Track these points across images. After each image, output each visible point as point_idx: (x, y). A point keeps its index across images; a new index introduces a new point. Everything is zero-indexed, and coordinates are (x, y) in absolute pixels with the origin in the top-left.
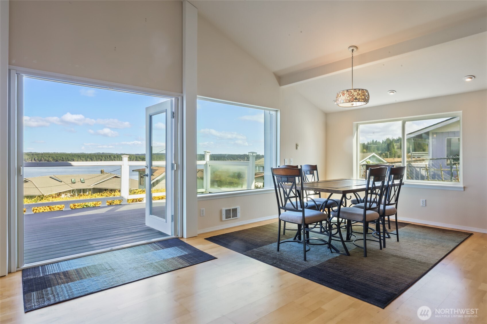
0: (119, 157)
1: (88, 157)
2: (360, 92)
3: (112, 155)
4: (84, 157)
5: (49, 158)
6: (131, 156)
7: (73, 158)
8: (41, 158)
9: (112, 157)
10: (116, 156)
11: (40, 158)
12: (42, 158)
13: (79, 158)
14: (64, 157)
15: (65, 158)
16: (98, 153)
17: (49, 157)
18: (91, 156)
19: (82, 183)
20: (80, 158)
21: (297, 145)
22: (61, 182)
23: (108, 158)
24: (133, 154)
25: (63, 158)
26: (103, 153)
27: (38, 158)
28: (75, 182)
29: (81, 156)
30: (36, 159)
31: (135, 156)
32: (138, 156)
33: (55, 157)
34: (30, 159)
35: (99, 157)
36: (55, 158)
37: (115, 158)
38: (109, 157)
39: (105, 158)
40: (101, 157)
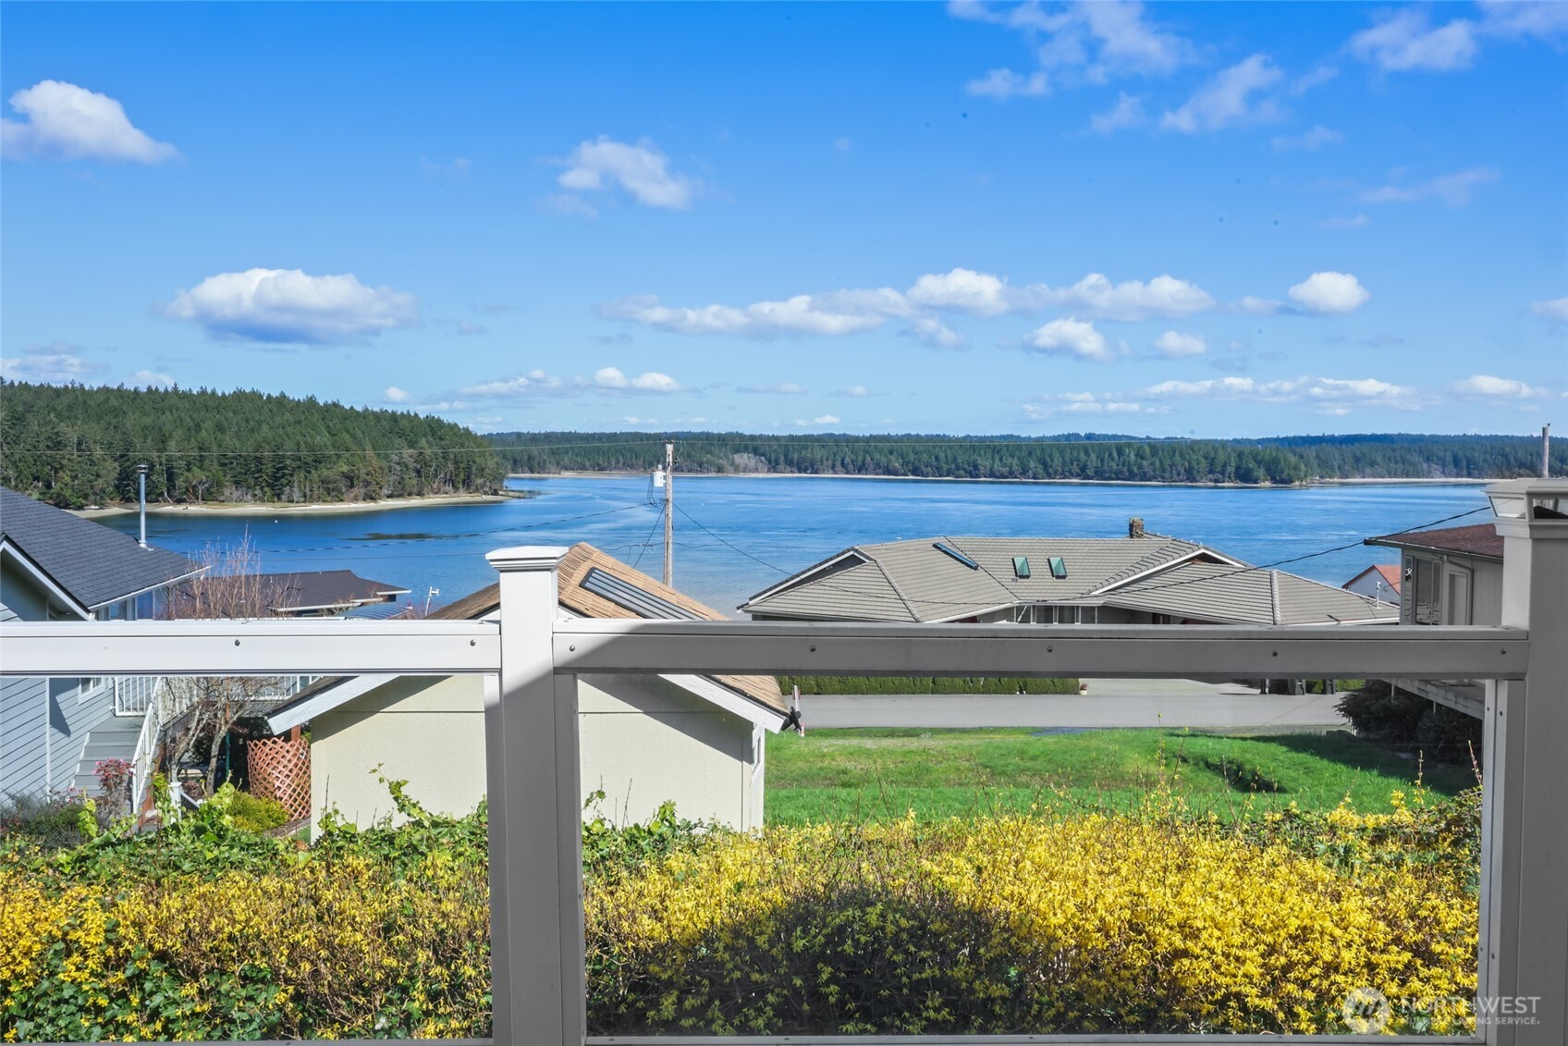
0: (1161, 453)
1: (1030, 454)
3: (1129, 445)
4: (1017, 453)
5: (891, 457)
6: (1216, 452)
7: (975, 457)
8: (864, 459)
9: (1129, 456)
10: (1147, 450)
11: (860, 458)
13: (997, 457)
14: (942, 455)
15: (946, 457)
16: (1068, 437)
17: (891, 453)
18: (1043, 451)
19: (1058, 577)
20: (1001, 460)
22: (976, 569)
23: (1113, 459)
24: (1222, 441)
25: (937, 458)
26: (1089, 437)
27: (853, 457)
28: (1026, 573)
29: (1004, 450)
30: (847, 460)
31: (1234, 450)
32: (1247, 449)
33: (910, 451)
34: (827, 460)
35: (1075, 454)
36: (912, 457)
37: (1142, 458)
38: (1115, 455)
39: (1098, 457)
40: (1082, 455)
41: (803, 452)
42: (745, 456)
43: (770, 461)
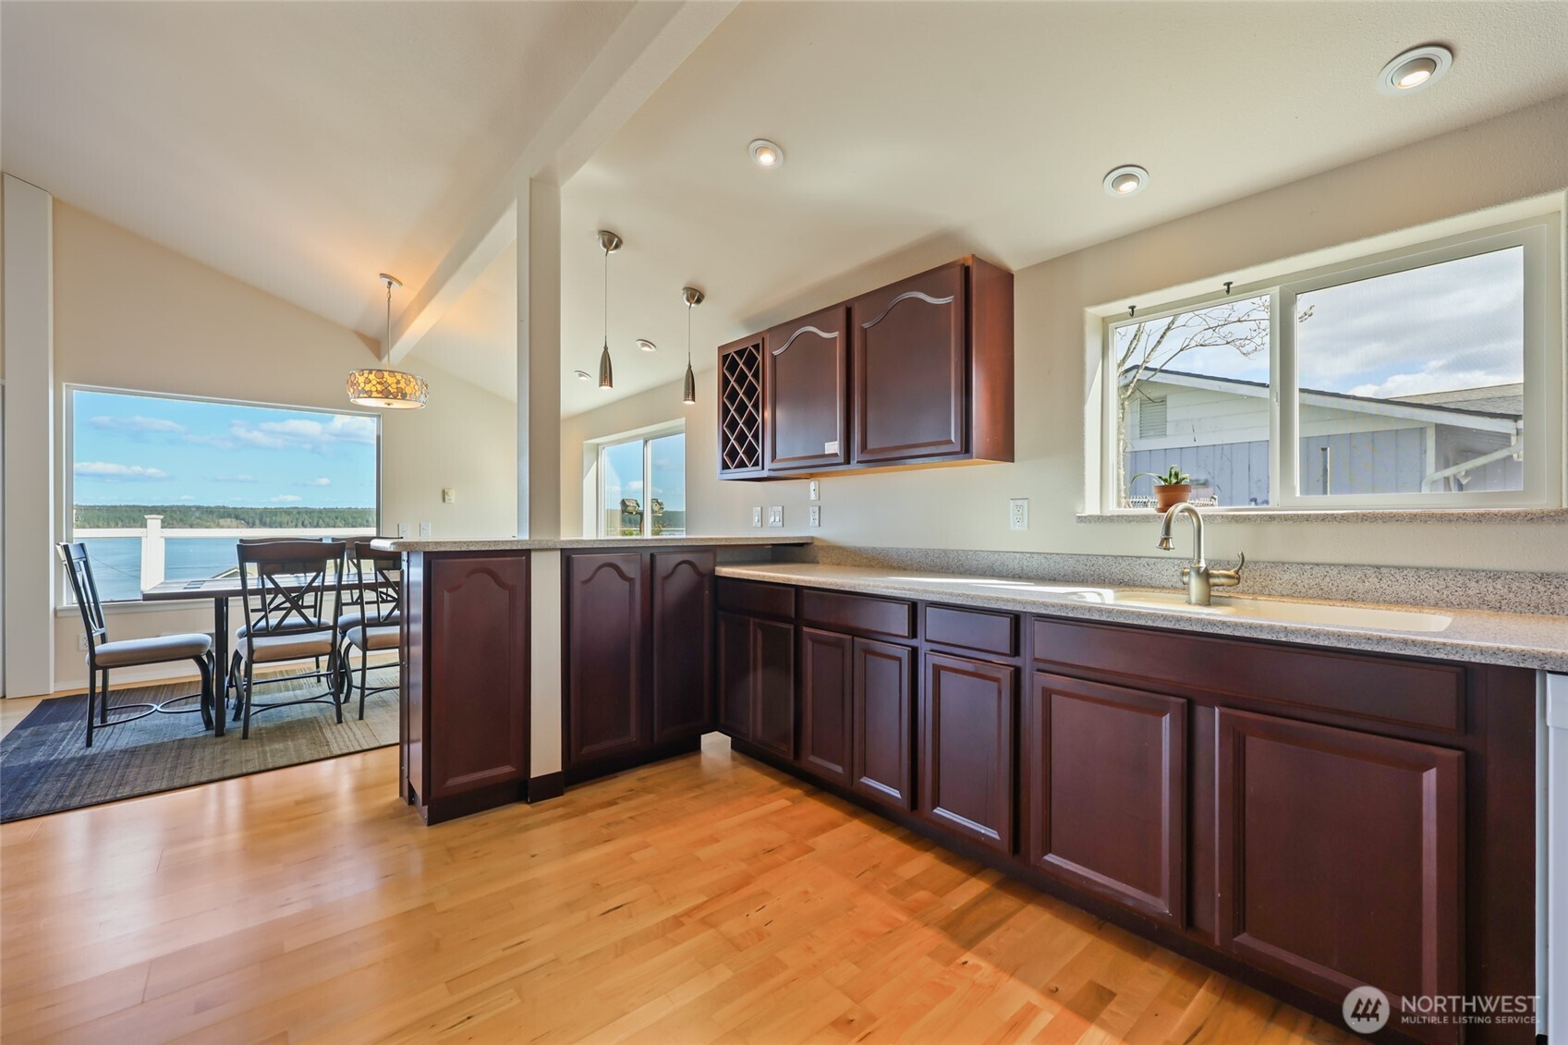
2: (372, 377)
8: (318, 521)
12: (321, 521)
21: (444, 493)
41: (274, 518)
42: (229, 520)
43: (248, 523)
